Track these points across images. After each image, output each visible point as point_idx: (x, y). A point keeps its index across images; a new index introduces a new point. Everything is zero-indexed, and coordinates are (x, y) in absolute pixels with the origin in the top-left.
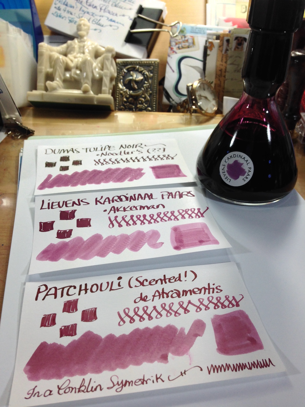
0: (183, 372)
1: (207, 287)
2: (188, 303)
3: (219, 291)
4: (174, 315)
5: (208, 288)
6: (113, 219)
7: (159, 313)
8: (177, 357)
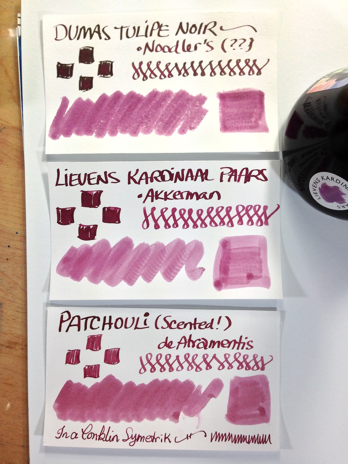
0: (189, 435)
1: (238, 340)
2: (212, 357)
3: (249, 347)
4: (195, 370)
5: (238, 342)
6: (148, 212)
7: (181, 365)
8: (188, 418)
